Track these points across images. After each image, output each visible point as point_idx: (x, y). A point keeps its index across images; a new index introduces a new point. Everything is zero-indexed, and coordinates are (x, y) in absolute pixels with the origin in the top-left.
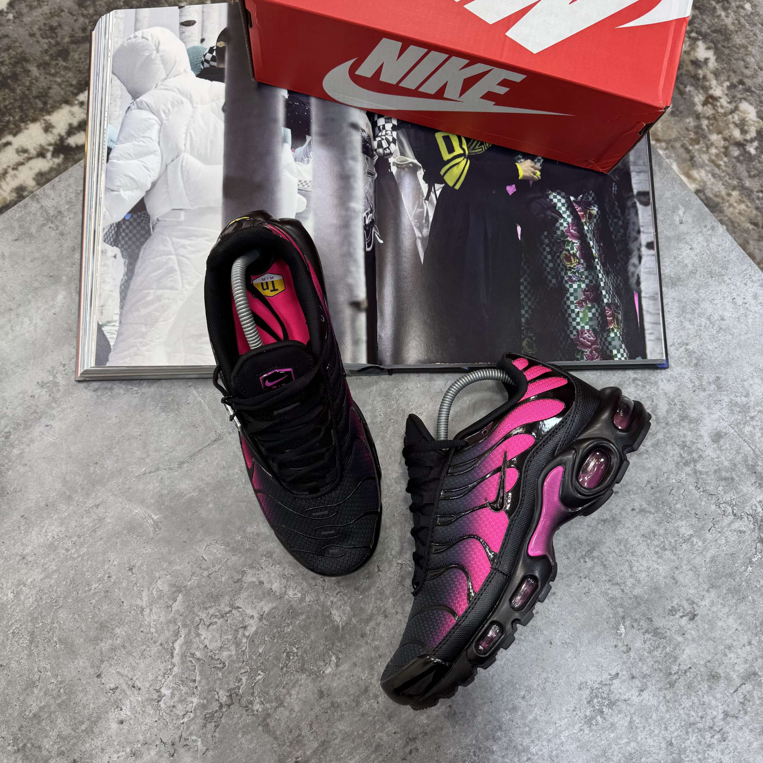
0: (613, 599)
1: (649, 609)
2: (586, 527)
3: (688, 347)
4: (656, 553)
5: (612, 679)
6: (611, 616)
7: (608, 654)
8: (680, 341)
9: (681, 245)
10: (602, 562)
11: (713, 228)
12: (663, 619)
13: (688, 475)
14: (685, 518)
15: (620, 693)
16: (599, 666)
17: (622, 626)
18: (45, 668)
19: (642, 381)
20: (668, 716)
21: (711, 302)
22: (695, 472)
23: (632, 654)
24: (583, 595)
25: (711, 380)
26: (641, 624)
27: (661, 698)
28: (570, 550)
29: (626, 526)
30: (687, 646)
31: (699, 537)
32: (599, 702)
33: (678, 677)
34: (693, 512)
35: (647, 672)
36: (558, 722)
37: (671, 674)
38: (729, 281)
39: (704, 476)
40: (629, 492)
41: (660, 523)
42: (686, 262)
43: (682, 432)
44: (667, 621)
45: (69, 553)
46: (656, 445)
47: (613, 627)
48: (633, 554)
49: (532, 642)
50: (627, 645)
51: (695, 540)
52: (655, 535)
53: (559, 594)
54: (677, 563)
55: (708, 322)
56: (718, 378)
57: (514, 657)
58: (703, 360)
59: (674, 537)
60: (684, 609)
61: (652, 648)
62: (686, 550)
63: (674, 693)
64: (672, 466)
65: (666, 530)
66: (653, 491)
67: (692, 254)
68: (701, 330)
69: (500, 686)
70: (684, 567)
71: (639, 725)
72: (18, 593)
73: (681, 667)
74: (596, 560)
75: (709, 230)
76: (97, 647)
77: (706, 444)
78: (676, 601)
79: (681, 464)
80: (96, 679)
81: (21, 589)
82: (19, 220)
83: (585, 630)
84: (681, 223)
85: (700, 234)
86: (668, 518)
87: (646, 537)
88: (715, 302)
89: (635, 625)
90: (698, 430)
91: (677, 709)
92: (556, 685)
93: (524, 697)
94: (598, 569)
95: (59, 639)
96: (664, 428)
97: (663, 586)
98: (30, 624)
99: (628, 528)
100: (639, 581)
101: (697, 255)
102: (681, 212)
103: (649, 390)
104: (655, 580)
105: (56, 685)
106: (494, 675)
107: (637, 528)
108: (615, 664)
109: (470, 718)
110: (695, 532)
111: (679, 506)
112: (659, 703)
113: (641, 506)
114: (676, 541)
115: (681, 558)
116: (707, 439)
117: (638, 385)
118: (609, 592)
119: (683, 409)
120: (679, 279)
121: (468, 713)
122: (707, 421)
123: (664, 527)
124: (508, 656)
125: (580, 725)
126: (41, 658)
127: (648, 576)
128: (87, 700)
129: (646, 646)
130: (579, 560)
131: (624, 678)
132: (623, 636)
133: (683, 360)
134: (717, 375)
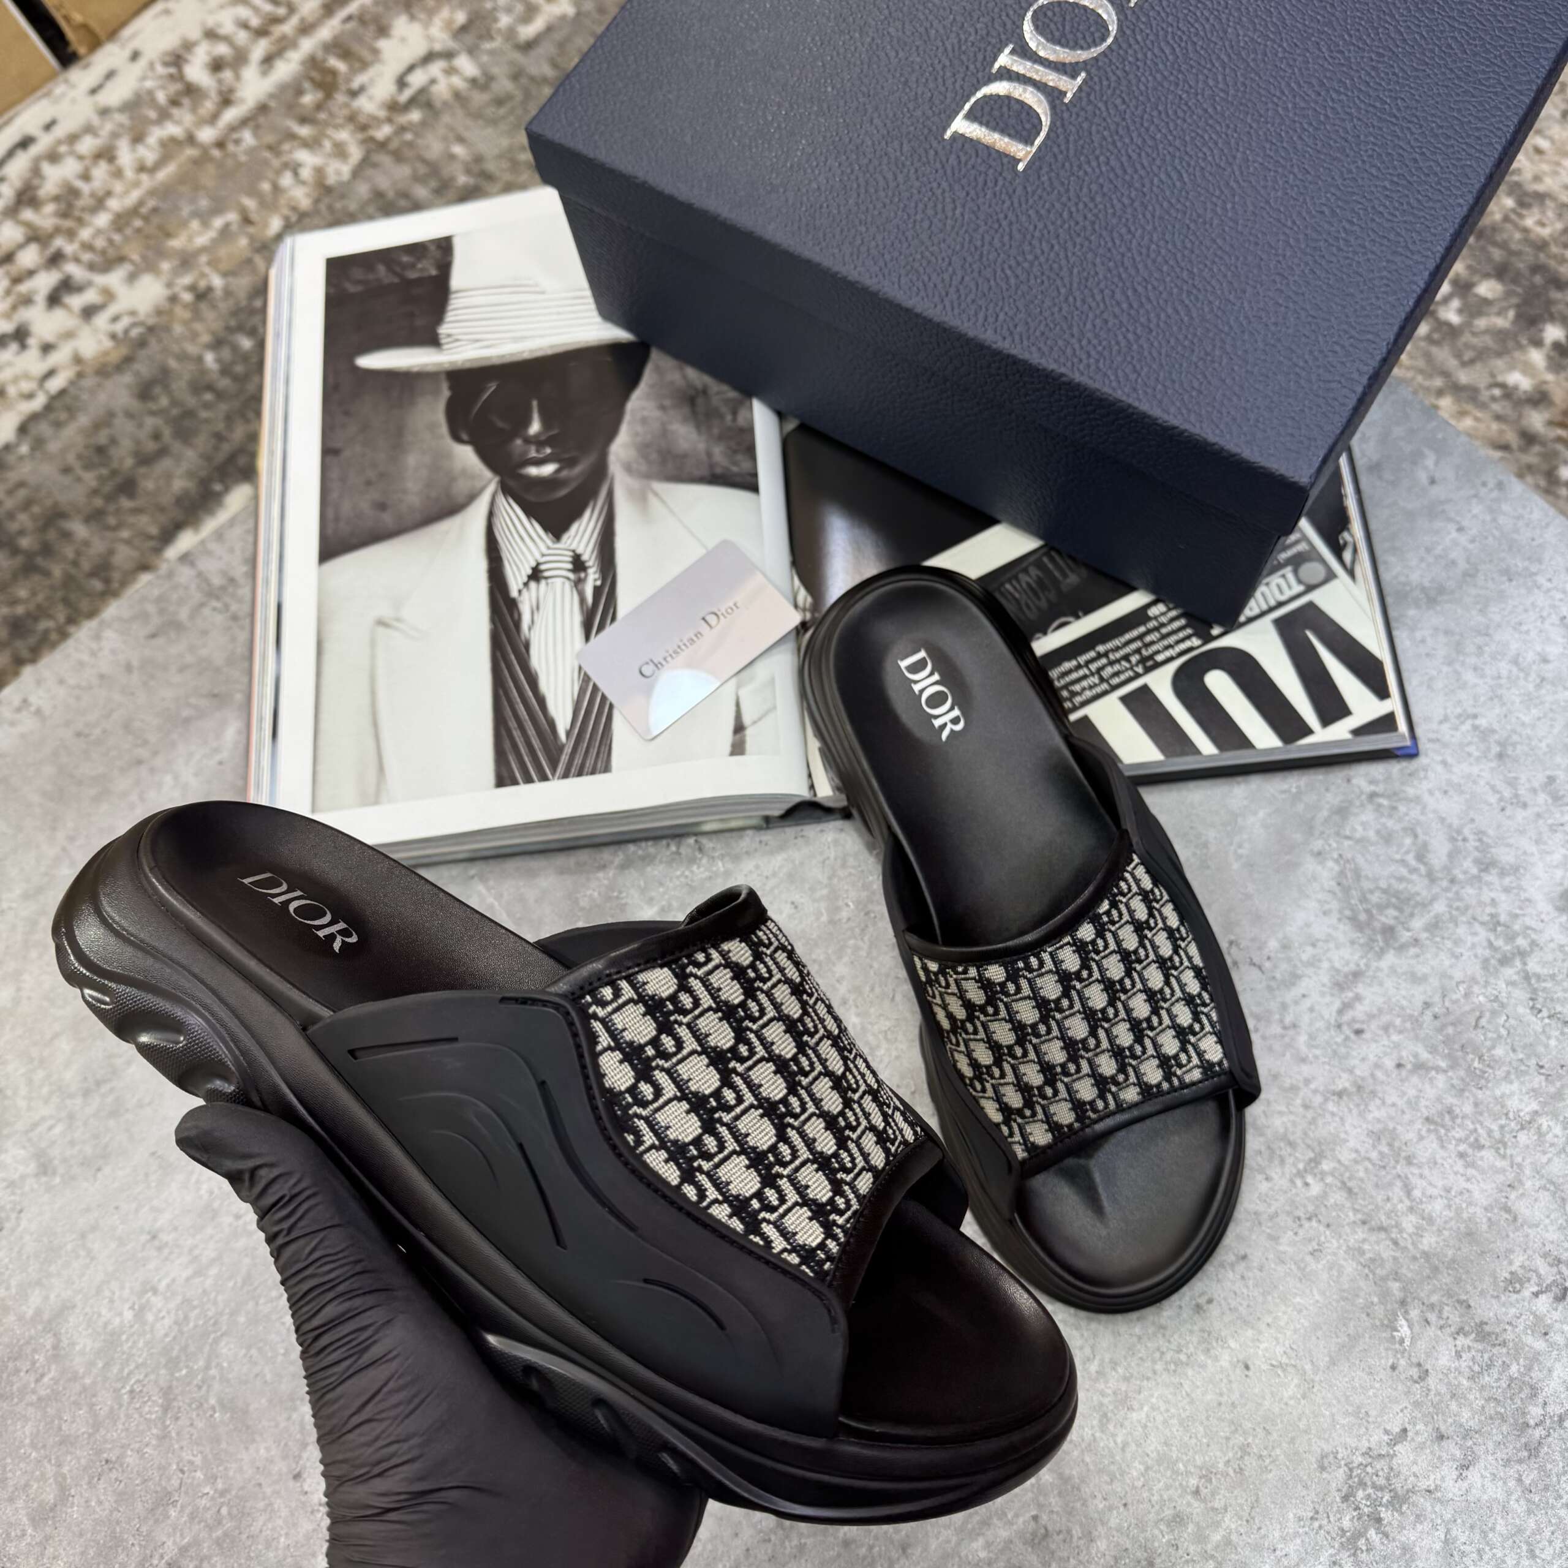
0: (1376, 1261)
1: (1459, 1281)
2: (1301, 1110)
3: (1477, 722)
4: (1462, 1155)
5: (1394, 1442)
6: (1376, 1300)
7: (1377, 1385)
8: (1459, 710)
9: (1438, 524)
10: (1344, 1183)
11: (1500, 486)
12: (1494, 1301)
13: (1511, 983)
14: (1518, 1077)
15: (1415, 1476)
16: (1360, 1415)
17: (1403, 1322)
18: (191, 1463)
19: (1389, 797)
20: (1531, 1524)
21: (1515, 629)
22: (1527, 977)
23: (1431, 1381)
24: (1309, 1258)
25: (1536, 785)
26: (1445, 1315)
27: (1512, 1484)
28: (1271, 1160)
29: (1389, 1101)
30: (1558, 1360)
31: (1555, 1115)
32: (1368, 1497)
33: (1544, 1433)
34: (1533, 1062)
35: (1471, 1423)
36: (1279, 1546)
37: (1527, 1425)
38: (1549, 585)
39: (1548, 985)
40: (1386, 1028)
41: (1463, 1090)
42: (1453, 555)
43: (1487, 895)
44: (1504, 1305)
45: (241, 1222)
46: (1434, 926)
47: (1382, 1325)
48: (1409, 1161)
49: (1203, 1366)
50: (1419, 1365)
51: (1544, 1122)
52: (1453, 1118)
53: (1256, 1257)
54: (1511, 1176)
55: (1515, 670)
56: (1551, 780)
57: (1167, 1402)
58: (1514, 745)
59: (1496, 1118)
60: (1539, 1276)
61: (1476, 1368)
62: (1527, 1147)
63: (1542, 1468)
64: (1474, 969)
65: (1476, 1105)
66: (1437, 1023)
67: (1463, 539)
68: (1501, 686)
69: (1142, 1468)
70: (1528, 1184)
71: (1467, 1548)
72: (142, 1309)
73: (1550, 1409)
74: (1329, 1180)
75: (1491, 490)
76: (295, 1416)
77: (1543, 916)
78: (1518, 1260)
79: (1493, 962)
80: (291, 1484)
81: (148, 1301)
82: (160, 599)
83: (1319, 1334)
84: (1433, 481)
85: (1474, 501)
86: (1478, 1079)
87: (1436, 1123)
88: (1524, 628)
89: (1432, 1317)
90: (1520, 888)
91: (1553, 1507)
92: (1268, 1461)
93: (1197, 1492)
94: (1338, 1197)
95: (221, 1402)
96: (1447, 890)
97: (1485, 1227)
98: (163, 1372)
99: (1394, 1105)
100: (1430, 1220)
101: (1473, 541)
102: (1430, 461)
103: (1407, 814)
104: (1465, 1215)
105: (213, 1499)
106: (1125, 1446)
107: (1413, 1104)
108: (1397, 1408)
109: (1082, 1542)
110: (1544, 1104)
111: (1499, 1052)
112: (1509, 1493)
113: (1416, 1056)
114: (1502, 1127)
115: (1519, 1166)
116: (1544, 906)
117: (1380, 805)
118: (1366, 1247)
119: (1483, 847)
120: (1441, 590)
121: (1077, 1531)
122: (1539, 869)
123: (1472, 1100)
124: (1154, 1400)
125: (1332, 1551)
126: (184, 1443)
127: (1449, 1206)
128: (274, 1529)
129: (1464, 1364)
130: (1292, 1181)
131: (1419, 1439)
132: (1407, 1343)
133: (1472, 749)
134: (1548, 773)
